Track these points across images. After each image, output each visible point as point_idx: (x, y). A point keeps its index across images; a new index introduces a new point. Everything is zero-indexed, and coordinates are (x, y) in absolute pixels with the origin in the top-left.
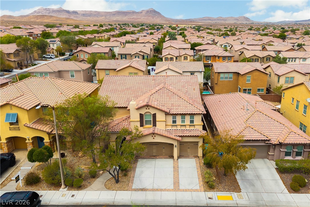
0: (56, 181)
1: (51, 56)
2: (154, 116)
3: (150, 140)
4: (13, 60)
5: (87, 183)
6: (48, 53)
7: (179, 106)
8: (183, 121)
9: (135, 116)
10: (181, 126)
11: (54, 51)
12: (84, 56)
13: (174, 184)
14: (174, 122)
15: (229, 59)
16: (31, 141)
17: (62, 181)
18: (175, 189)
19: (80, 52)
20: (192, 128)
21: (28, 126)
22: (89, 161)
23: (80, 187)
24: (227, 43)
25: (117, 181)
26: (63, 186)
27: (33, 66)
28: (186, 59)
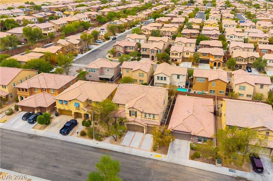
0: (92, 136)
1: (100, 41)
2: (136, 112)
3: (133, 123)
4: (78, 48)
5: (103, 139)
6: (99, 39)
7: (149, 109)
8: (150, 117)
9: (127, 111)
10: (149, 118)
11: (103, 37)
12: (119, 49)
13: (139, 146)
14: (145, 116)
15: (220, 58)
16: (84, 115)
17: (94, 137)
18: (139, 148)
19: (117, 45)
20: (154, 120)
21: (83, 109)
22: (106, 129)
23: (100, 140)
24: (233, 34)
25: (116, 140)
26: (94, 139)
27: (89, 50)
28: (187, 54)
